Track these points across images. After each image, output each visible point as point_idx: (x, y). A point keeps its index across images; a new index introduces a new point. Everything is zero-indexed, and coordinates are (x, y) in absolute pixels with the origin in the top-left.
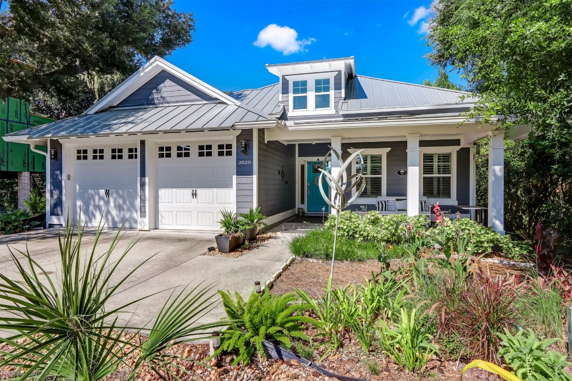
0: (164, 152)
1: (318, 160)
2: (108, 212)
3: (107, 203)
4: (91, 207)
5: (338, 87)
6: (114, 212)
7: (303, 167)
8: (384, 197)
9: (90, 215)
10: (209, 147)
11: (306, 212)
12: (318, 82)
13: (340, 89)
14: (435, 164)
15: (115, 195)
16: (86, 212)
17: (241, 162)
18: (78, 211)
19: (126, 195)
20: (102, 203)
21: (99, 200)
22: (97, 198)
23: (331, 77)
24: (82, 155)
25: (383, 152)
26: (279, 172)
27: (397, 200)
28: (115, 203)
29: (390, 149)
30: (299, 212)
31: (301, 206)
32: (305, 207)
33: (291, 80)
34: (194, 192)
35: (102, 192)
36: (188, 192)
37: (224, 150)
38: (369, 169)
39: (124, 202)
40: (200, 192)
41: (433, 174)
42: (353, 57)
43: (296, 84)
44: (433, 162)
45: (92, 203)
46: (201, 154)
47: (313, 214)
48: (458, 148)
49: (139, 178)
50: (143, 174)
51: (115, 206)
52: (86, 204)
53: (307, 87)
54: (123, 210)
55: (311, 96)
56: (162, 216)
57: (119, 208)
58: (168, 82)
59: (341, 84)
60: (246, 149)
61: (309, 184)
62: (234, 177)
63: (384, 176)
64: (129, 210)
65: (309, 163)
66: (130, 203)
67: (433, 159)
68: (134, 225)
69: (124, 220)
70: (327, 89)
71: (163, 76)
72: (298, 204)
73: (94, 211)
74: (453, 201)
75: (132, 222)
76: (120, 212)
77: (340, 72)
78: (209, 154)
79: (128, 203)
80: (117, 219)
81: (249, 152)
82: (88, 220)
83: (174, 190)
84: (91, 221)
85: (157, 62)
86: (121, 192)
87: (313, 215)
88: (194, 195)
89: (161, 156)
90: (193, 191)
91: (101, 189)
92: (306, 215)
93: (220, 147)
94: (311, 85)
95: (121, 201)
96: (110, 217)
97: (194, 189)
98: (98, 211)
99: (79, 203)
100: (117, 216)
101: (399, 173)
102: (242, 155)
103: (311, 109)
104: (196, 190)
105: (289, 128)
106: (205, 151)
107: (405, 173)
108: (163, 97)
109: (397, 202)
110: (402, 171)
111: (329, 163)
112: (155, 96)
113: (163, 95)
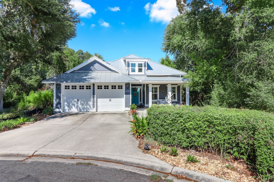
0: (100, 87)
1: (135, 87)
2: (78, 106)
3: (77, 103)
4: (71, 105)
5: (145, 66)
6: (80, 106)
8: (158, 100)
9: (70, 107)
10: (115, 86)
12: (139, 64)
13: (146, 67)
15: (80, 100)
16: (69, 106)
17: (126, 91)
18: (65, 106)
19: (85, 100)
20: (75, 103)
21: (74, 102)
22: (73, 101)
23: (143, 63)
24: (67, 87)
25: (158, 86)
28: (80, 103)
29: (160, 86)
33: (130, 63)
35: (76, 100)
36: (108, 99)
37: (120, 87)
38: (154, 91)
39: (84, 103)
40: (112, 99)
43: (132, 64)
45: (71, 103)
46: (112, 88)
48: (177, 86)
49: (92, 96)
50: (94, 94)
51: (81, 104)
52: (69, 103)
54: (84, 105)
55: (137, 68)
56: (99, 107)
57: (82, 105)
58: (97, 64)
62: (125, 95)
63: (158, 93)
64: (86, 105)
66: (87, 103)
68: (88, 110)
69: (84, 108)
70: (142, 67)
71: (95, 62)
73: (72, 106)
74: (176, 100)
75: (87, 109)
76: (82, 106)
78: (115, 88)
79: (85, 103)
80: (81, 108)
81: (129, 88)
82: (69, 109)
83: (103, 99)
84: (70, 109)
85: (95, 58)
86: (83, 99)
88: (110, 100)
91: (75, 99)
93: (119, 86)
94: (137, 65)
95: (83, 102)
96: (78, 108)
97: (110, 99)
98: (73, 106)
99: (66, 103)
100: (81, 107)
101: (162, 92)
102: (127, 89)
103: (137, 72)
106: (114, 87)
107: (164, 92)
108: (95, 69)
109: (162, 101)
110: (163, 92)
111: (139, 88)
112: (92, 68)
113: (95, 68)
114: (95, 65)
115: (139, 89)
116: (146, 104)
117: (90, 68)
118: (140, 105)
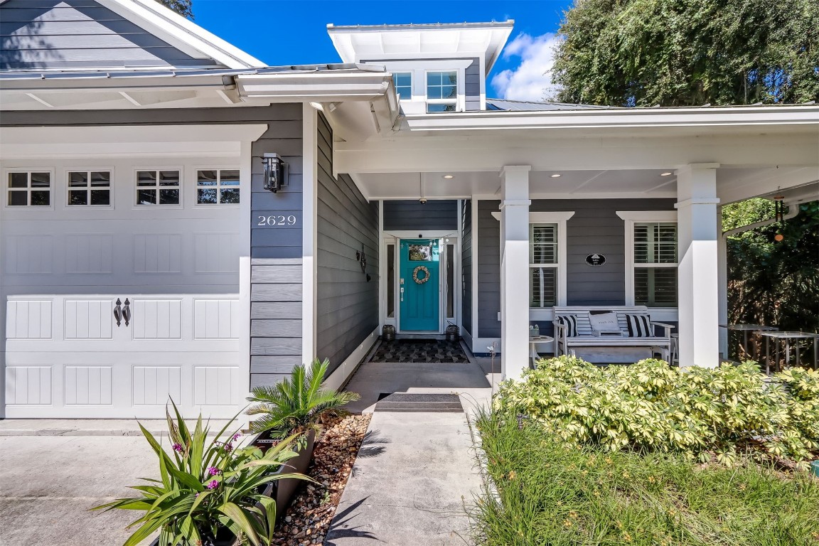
0: (29, 188)
1: (420, 236)
5: (472, 90)
7: (391, 249)
8: (562, 308)
11: (398, 331)
12: (433, 79)
13: (477, 93)
14: (651, 243)
17: (266, 221)
23: (460, 69)
25: (561, 219)
26: (358, 254)
27: (593, 313)
29: (573, 213)
30: (385, 333)
31: (390, 321)
32: (395, 322)
34: (123, 306)
36: (103, 307)
37: (217, 186)
40: (139, 303)
41: (645, 262)
42: (512, 21)
44: (645, 240)
46: (145, 197)
47: (410, 334)
53: (412, 86)
58: (63, 11)
59: (478, 84)
60: (281, 181)
61: (403, 280)
62: (245, 262)
63: (561, 266)
65: (402, 241)
67: (646, 235)
70: (452, 93)
72: (383, 319)
77: (476, 60)
78: (170, 197)
81: (292, 188)
83: (58, 299)
87: (411, 337)
88: (122, 314)
89: (17, 199)
90: (119, 303)
92: (398, 338)
93: (205, 177)
94: (419, 83)
97: (123, 298)
101: (590, 260)
102: (270, 199)
104: (127, 302)
105: (411, 123)
106: (158, 188)
107: (601, 260)
108: (50, 48)
109: (593, 318)
110: (596, 256)
111: (441, 242)
112: (25, 42)
113: (48, 40)
114: (45, 16)
115: (441, 249)
116: (481, 335)
117: (8, 44)
118: (448, 334)
